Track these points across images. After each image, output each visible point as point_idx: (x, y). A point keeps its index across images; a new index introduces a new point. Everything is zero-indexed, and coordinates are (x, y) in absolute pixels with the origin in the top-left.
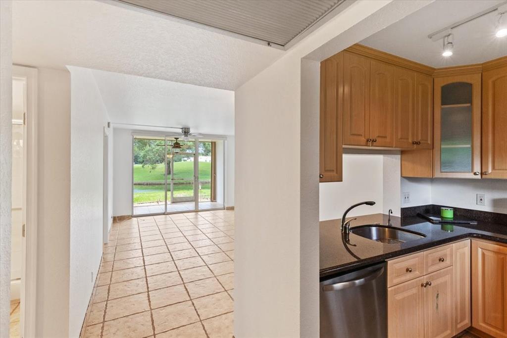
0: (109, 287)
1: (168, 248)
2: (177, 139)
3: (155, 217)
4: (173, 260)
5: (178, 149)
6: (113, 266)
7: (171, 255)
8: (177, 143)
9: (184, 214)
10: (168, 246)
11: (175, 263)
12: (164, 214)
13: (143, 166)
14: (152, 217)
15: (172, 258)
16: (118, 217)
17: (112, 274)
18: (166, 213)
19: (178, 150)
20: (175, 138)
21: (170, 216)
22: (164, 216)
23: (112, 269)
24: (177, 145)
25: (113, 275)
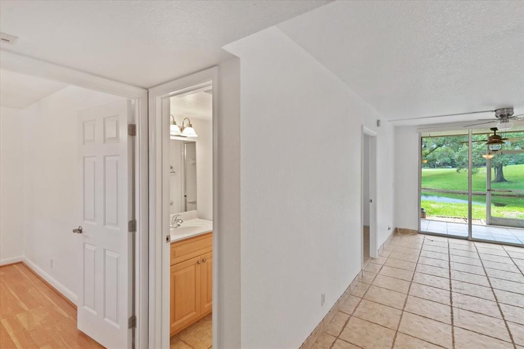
0: (349, 319)
1: (451, 298)
2: (495, 129)
3: (451, 240)
4: (452, 325)
5: (497, 145)
6: (366, 292)
7: (452, 313)
8: (495, 136)
9: (505, 247)
10: (454, 294)
11: (453, 332)
12: (466, 239)
13: (458, 171)
14: (446, 239)
15: (452, 319)
16: (400, 229)
17: (360, 301)
18: (470, 239)
19: (496, 147)
20: (492, 129)
21: (476, 244)
22: (466, 242)
23: (364, 294)
24: (496, 139)
25: (361, 304)
